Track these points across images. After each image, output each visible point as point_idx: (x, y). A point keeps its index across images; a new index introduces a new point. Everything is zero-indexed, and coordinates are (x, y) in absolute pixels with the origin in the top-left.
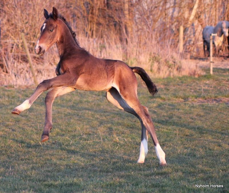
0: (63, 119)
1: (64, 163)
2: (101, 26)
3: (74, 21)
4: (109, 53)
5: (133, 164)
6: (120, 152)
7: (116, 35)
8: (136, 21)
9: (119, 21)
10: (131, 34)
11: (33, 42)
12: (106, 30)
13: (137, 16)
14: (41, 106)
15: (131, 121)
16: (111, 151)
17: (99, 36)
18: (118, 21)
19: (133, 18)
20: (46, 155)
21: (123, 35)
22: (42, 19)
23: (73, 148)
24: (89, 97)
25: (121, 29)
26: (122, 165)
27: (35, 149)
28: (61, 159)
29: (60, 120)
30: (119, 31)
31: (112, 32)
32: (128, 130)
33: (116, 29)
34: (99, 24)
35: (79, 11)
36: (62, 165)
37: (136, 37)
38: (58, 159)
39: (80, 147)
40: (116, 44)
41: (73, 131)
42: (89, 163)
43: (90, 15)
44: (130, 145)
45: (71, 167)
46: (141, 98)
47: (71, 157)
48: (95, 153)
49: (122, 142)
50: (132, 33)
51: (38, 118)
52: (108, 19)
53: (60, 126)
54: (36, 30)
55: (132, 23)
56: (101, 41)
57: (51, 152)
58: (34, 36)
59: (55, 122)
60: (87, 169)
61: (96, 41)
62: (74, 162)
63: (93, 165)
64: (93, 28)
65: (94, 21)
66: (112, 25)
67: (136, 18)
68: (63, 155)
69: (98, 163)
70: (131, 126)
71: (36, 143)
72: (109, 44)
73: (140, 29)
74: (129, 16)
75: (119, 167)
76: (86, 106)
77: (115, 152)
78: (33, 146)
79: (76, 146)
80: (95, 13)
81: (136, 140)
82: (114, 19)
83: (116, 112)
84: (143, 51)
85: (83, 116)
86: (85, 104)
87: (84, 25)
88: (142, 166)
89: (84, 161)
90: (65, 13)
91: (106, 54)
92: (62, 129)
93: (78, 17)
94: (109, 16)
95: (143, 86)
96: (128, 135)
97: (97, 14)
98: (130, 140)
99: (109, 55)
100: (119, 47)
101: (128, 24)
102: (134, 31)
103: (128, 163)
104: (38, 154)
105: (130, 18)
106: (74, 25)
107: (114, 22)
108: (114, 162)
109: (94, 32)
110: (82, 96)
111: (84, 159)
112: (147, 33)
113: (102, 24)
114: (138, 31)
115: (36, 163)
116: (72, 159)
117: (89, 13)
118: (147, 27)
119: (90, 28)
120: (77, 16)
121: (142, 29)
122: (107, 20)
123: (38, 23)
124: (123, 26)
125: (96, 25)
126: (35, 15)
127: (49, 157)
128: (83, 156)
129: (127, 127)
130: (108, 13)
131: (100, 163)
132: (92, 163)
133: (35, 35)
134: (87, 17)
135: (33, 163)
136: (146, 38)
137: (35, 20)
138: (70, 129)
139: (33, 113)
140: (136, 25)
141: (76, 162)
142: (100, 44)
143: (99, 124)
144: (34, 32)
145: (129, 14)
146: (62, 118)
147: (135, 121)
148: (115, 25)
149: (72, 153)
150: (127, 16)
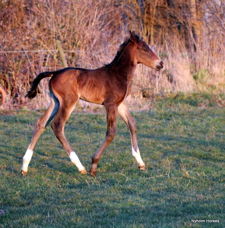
0: (116, 150)
1: (119, 206)
2: (160, 30)
3: (125, 23)
4: (172, 64)
5: (209, 205)
6: (192, 191)
7: (180, 40)
8: (206, 21)
9: (184, 22)
10: (200, 39)
11: (72, 51)
12: (167, 34)
13: (207, 14)
14: (85, 134)
15: (205, 151)
16: (180, 189)
17: (158, 42)
18: (182, 22)
19: (202, 18)
20: (94, 196)
21: (189, 40)
22: (82, 22)
23: (130, 187)
24: (147, 121)
25: (187, 32)
26: (195, 206)
27: (79, 190)
28: (114, 202)
29: (111, 151)
30: (184, 35)
31: (175, 37)
32: (201, 162)
33: (180, 33)
34: (157, 26)
35: (131, 10)
36: (116, 209)
37: (207, 42)
38: (110, 201)
39: (139, 185)
40: (181, 51)
41: (129, 165)
42: (151, 205)
43: (146, 15)
44: (204, 181)
45: (129, 211)
46: (217, 120)
47: (127, 198)
48: (159, 192)
49: (194, 178)
50: (201, 37)
51: (82, 150)
52: (169, 19)
53: (112, 158)
54: (75, 36)
55: (201, 24)
56: (162, 49)
57: (101, 193)
58: (73, 44)
59: (105, 154)
60: (149, 212)
61: (154, 48)
62: (132, 204)
63: (157, 207)
64: (150, 31)
65: (152, 23)
66: (175, 28)
67: (207, 17)
68: (117, 196)
69: (164, 204)
70: (205, 157)
71: (80, 181)
72: (173, 52)
73: (212, 31)
74: (197, 14)
75: (191, 209)
76: (145, 133)
77: (185, 191)
78: (77, 186)
79: (133, 184)
80: (153, 12)
81: (211, 174)
82: (178, 20)
83: (185, 139)
84: (216, 59)
85: (141, 145)
86: (143, 130)
87: (139, 28)
88: (221, 207)
89: (145, 203)
90: (113, 13)
91: (169, 65)
92: (115, 162)
93: (130, 19)
94: (171, 16)
95: (218, 105)
96: (201, 168)
97: (154, 13)
98: (204, 175)
99: (173, 67)
100: (185, 56)
101: (196, 25)
102: (204, 34)
103: (203, 203)
104: (85, 196)
105: (199, 17)
106: (125, 28)
107: (177, 23)
108: (185, 203)
109: (152, 38)
110: (138, 120)
111: (145, 200)
112: (221, 36)
113: (162, 26)
114: (209, 34)
115: (82, 207)
116: (129, 200)
117: (144, 12)
118: (221, 28)
119: (146, 32)
120: (128, 16)
121: (215, 31)
122: (168, 21)
123: (78, 27)
124: (189, 28)
125: (153, 28)
126: (73, 16)
127: (98, 199)
128: (143, 197)
129: (199, 159)
130: (170, 12)
131: (166, 204)
132: (155, 204)
133: (75, 42)
134: (142, 18)
135: (78, 207)
136: (221, 43)
137: (73, 23)
138: (124, 163)
139: (75, 144)
140: (207, 26)
141: (134, 204)
142: (160, 52)
143: (162, 156)
144: (73, 38)
145: (197, 12)
146: (114, 149)
147: (210, 151)
148: (179, 28)
149: (128, 193)
150: (195, 15)
